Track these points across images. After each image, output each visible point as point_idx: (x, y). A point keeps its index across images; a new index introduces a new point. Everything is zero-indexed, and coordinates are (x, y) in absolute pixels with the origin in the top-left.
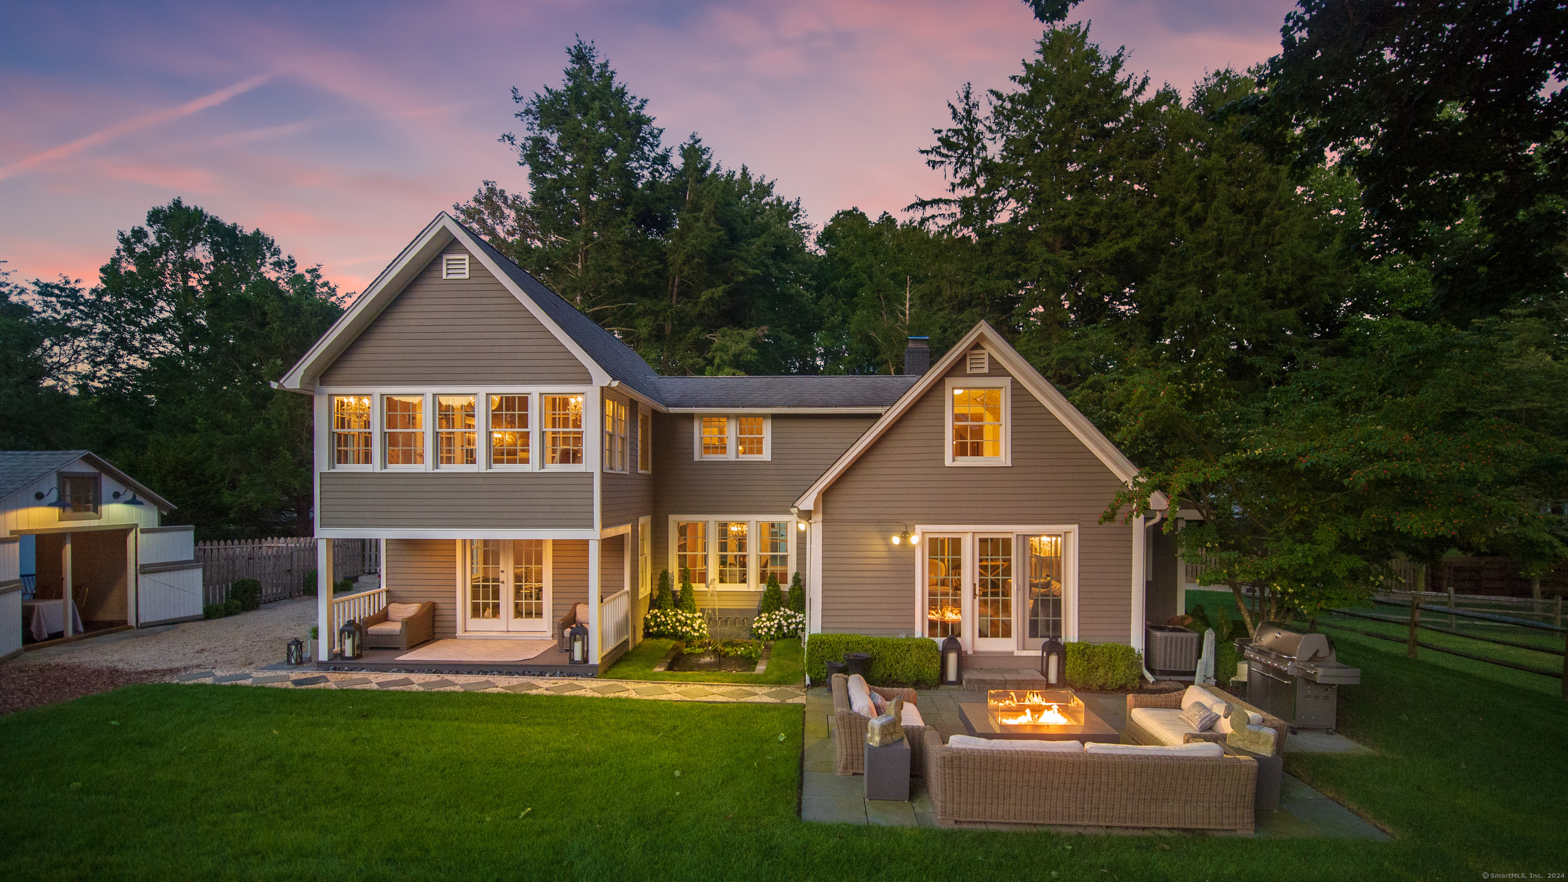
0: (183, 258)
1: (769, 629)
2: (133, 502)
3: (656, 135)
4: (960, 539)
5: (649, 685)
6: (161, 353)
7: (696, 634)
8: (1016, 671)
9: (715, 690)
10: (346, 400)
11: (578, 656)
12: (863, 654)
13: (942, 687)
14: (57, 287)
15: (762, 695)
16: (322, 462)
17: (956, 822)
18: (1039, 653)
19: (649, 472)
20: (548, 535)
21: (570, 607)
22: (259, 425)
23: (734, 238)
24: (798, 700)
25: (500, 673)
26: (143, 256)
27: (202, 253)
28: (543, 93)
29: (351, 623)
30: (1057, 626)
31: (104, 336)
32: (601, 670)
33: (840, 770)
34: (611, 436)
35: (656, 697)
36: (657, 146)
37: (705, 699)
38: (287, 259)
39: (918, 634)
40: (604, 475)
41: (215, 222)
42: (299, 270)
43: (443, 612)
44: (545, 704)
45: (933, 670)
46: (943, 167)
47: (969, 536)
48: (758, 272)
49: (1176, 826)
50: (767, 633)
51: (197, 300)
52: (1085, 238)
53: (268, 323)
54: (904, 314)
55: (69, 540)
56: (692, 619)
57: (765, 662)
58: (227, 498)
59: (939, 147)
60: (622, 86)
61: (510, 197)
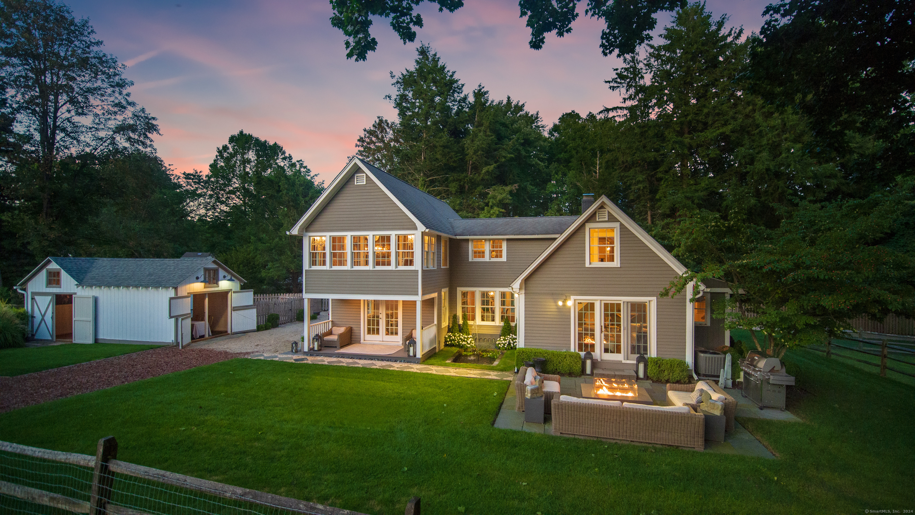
0: (243, 158)
1: (504, 345)
2: (230, 280)
3: (460, 89)
4: (594, 303)
5: (442, 368)
6: (234, 203)
7: (469, 346)
8: (623, 370)
9: (472, 372)
10: (316, 238)
11: (411, 354)
12: (542, 358)
13: (583, 377)
14: (192, 175)
15: (493, 375)
16: (306, 266)
17: (561, 433)
18: (635, 362)
19: (448, 267)
20: (400, 298)
21: (410, 331)
22: (277, 239)
23: (500, 138)
24: (509, 379)
25: (378, 360)
26: (227, 158)
27: (251, 155)
28: (405, 73)
29: (317, 335)
30: (645, 349)
31: (211, 196)
32: (422, 360)
33: (517, 409)
34: (427, 252)
35: (444, 374)
36: (461, 93)
37: (466, 376)
38: (288, 156)
39: (572, 350)
40: (423, 271)
41: (257, 140)
42: (294, 161)
43: (355, 331)
44: (395, 374)
45: (578, 367)
46: (618, 89)
47: (598, 302)
48: (512, 156)
49: (664, 443)
50: (503, 347)
51: (249, 177)
52: (700, 126)
53: (281, 191)
54: (596, 173)
55: (207, 296)
56: (468, 338)
57: (499, 360)
58: (263, 274)
59: (617, 78)
60: (443, 64)
61: (390, 123)
